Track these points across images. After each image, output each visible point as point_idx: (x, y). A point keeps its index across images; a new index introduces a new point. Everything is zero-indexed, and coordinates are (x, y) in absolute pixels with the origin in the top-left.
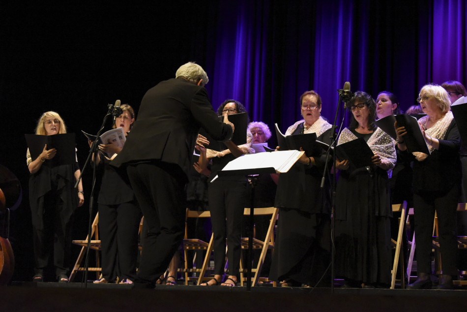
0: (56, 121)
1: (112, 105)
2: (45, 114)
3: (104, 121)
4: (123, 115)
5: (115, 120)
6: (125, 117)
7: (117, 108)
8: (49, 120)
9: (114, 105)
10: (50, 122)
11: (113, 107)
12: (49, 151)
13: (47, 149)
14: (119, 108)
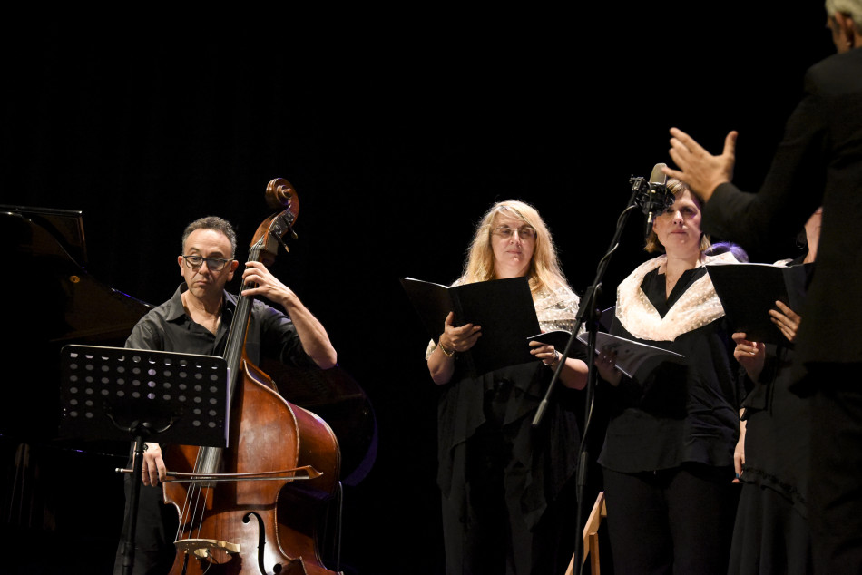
0: (526, 230)
1: (640, 179)
2: (498, 207)
3: (619, 226)
4: (677, 203)
5: (651, 224)
6: (686, 210)
7: (657, 188)
8: (506, 226)
9: (648, 178)
10: (508, 232)
11: (644, 185)
12: (459, 329)
13: (454, 324)
14: (664, 186)
